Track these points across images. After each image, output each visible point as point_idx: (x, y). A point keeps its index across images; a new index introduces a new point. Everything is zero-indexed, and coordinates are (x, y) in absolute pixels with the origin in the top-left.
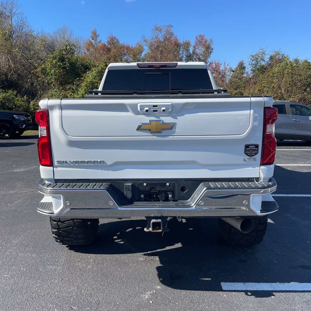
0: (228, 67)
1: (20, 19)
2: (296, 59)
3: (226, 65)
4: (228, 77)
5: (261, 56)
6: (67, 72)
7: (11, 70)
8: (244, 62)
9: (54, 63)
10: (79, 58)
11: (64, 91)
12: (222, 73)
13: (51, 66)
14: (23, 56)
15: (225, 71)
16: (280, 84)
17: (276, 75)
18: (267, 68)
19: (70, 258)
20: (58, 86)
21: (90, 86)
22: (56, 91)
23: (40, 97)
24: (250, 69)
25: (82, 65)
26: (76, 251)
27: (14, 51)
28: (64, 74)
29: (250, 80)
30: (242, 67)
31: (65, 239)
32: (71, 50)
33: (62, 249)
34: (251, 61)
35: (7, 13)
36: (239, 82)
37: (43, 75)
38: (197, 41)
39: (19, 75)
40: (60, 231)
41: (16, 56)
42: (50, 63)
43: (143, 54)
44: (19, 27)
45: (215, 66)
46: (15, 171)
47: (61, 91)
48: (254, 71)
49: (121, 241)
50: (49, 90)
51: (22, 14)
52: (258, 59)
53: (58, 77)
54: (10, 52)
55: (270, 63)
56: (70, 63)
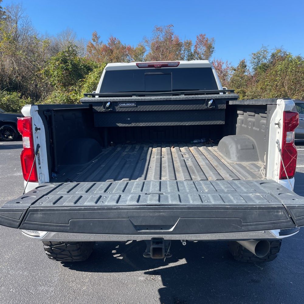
0: (230, 66)
1: (25, 22)
2: (298, 56)
3: (228, 63)
4: (229, 75)
5: (263, 54)
6: (70, 73)
7: (15, 72)
8: (245, 61)
9: (57, 65)
10: (82, 59)
11: (67, 92)
12: (224, 71)
13: (54, 68)
14: (27, 58)
15: (227, 69)
16: (284, 82)
17: (279, 73)
18: (269, 66)
19: (64, 277)
20: (61, 87)
21: (92, 87)
22: (59, 93)
23: (43, 99)
24: (252, 67)
25: (85, 66)
26: (71, 268)
27: (18, 53)
28: (67, 76)
29: (252, 79)
30: (243, 65)
31: (59, 256)
32: (73, 51)
33: (56, 265)
34: (253, 59)
35: (12, 17)
36: (241, 81)
37: (46, 77)
38: (197, 41)
39: (23, 77)
40: (53, 248)
41: (20, 58)
42: (53, 65)
43: (145, 54)
44: (24, 30)
45: (217, 65)
46: (15, 175)
47: (64, 92)
48: (256, 69)
49: (120, 256)
50: (52, 91)
51: (27, 18)
52: (260, 57)
53: (61, 78)
54: (14, 55)
55: (272, 60)
56: (72, 65)
